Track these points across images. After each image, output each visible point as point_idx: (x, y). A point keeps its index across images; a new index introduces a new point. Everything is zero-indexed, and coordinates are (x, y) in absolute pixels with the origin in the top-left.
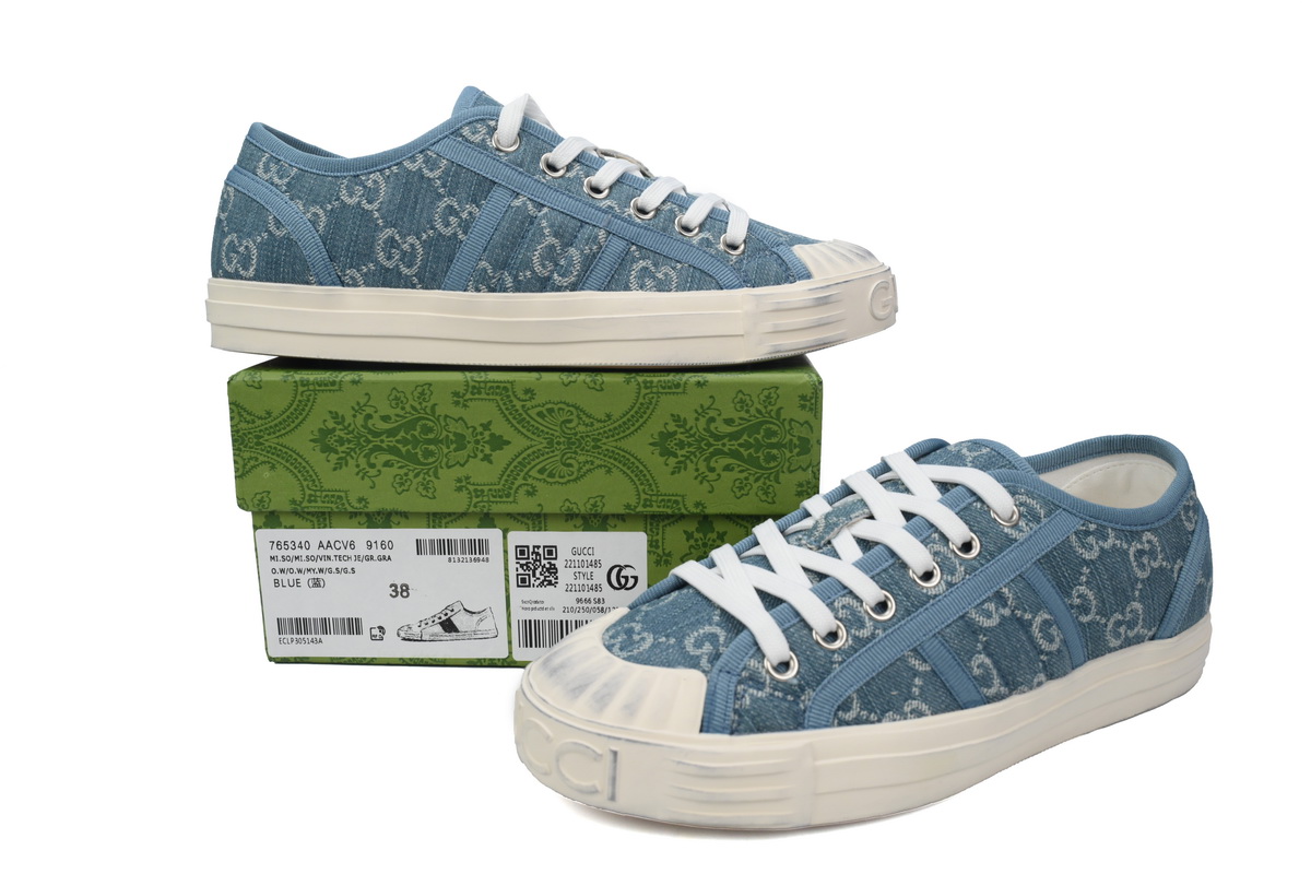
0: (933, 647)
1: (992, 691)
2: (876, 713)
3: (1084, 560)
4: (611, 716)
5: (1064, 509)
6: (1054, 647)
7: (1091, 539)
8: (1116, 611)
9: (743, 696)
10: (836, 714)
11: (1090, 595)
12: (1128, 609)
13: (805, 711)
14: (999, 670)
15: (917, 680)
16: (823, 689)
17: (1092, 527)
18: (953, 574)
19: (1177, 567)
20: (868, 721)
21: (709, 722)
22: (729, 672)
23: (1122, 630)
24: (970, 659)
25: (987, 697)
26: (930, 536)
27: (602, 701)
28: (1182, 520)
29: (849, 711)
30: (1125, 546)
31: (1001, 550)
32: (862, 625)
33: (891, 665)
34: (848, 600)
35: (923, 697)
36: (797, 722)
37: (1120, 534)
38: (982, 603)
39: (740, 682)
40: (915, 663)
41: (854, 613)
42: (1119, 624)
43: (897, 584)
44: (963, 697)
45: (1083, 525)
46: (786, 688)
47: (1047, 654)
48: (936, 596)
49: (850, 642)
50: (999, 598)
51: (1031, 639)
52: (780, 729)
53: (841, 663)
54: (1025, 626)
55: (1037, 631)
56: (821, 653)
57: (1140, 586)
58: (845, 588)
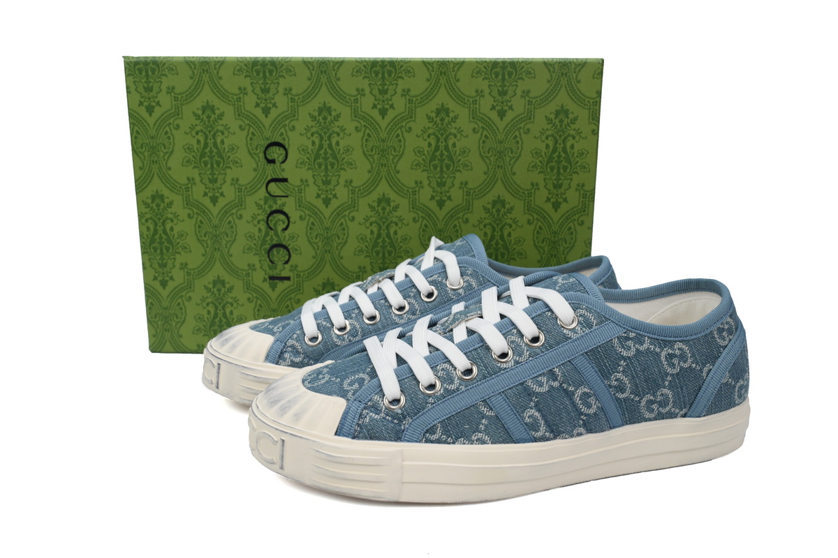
0: (498, 401)
1: (539, 434)
2: (452, 438)
3: (622, 356)
4: (286, 420)
5: (612, 322)
6: (591, 411)
7: (630, 343)
8: (648, 393)
9: (366, 417)
10: (424, 435)
11: (626, 380)
12: (659, 393)
13: (403, 431)
14: (546, 422)
15: (484, 420)
16: (417, 418)
17: (632, 335)
18: (520, 356)
19: (706, 370)
20: (446, 442)
21: (341, 430)
22: (360, 402)
23: (655, 406)
24: (523, 412)
25: (534, 438)
26: (511, 330)
27: (284, 410)
28: (714, 337)
29: (434, 434)
30: (658, 350)
31: (558, 344)
32: (452, 382)
33: (466, 409)
34: (447, 366)
35: (486, 432)
36: (398, 437)
37: (654, 341)
38: (538, 377)
39: (365, 408)
40: (484, 410)
41: (448, 374)
42: (650, 402)
43: (481, 359)
44: (516, 435)
45: (625, 333)
46: (395, 416)
47: (585, 416)
48: (506, 368)
49: (442, 392)
50: (552, 375)
51: (574, 404)
52: (385, 439)
53: (432, 404)
54: (570, 395)
55: (578, 399)
56: (422, 396)
57: (669, 378)
58: (447, 358)
